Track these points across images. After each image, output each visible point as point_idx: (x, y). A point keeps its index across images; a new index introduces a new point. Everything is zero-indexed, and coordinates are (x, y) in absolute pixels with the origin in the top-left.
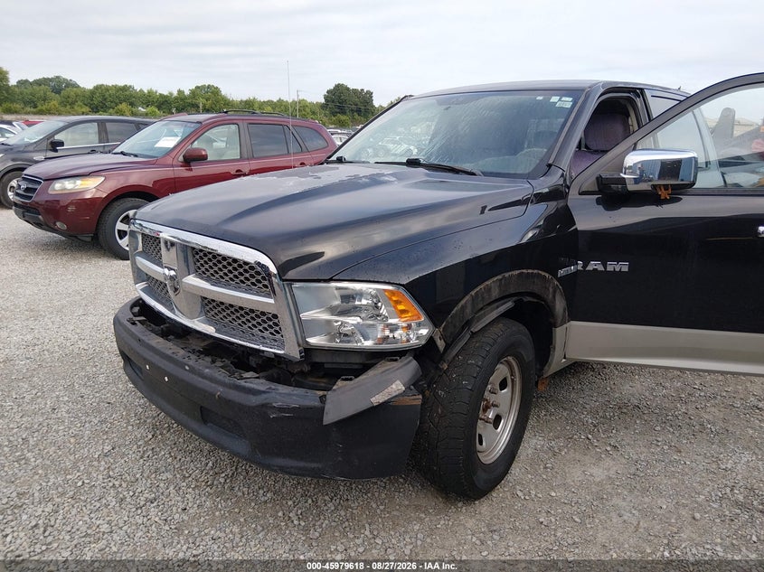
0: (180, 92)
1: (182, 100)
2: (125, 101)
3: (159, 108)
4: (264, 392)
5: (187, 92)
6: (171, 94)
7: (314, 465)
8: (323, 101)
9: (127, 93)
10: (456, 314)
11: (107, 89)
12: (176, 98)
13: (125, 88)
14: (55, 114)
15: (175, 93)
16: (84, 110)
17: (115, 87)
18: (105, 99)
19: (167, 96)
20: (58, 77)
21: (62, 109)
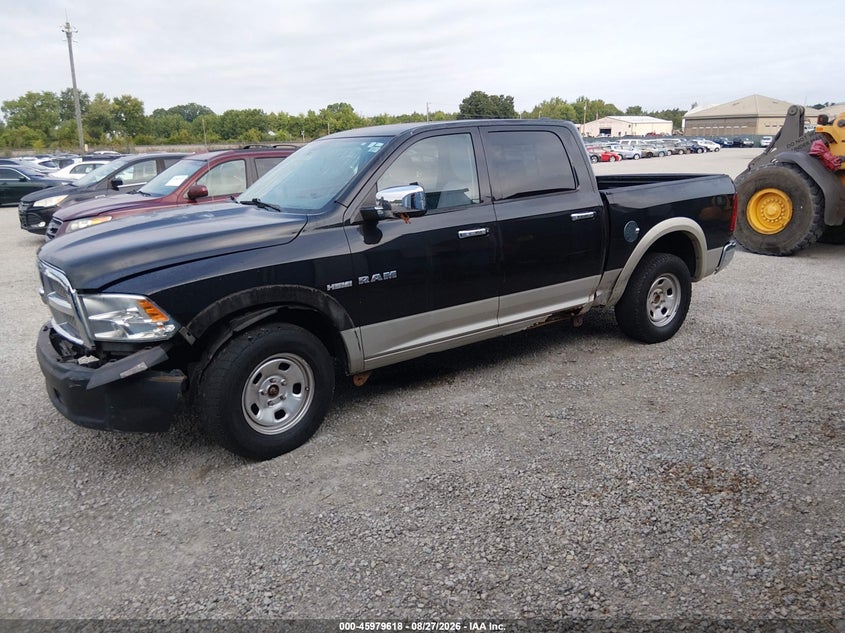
0: (310, 112)
1: (312, 121)
2: (254, 126)
3: (290, 130)
4: (68, 371)
5: (317, 113)
6: (302, 115)
7: (100, 421)
8: (458, 111)
9: (257, 117)
10: (201, 316)
11: (237, 114)
12: (306, 120)
13: (256, 113)
14: (186, 143)
15: (306, 115)
16: (213, 138)
17: (245, 112)
18: (235, 126)
19: (298, 118)
20: (192, 104)
21: (193, 137)
